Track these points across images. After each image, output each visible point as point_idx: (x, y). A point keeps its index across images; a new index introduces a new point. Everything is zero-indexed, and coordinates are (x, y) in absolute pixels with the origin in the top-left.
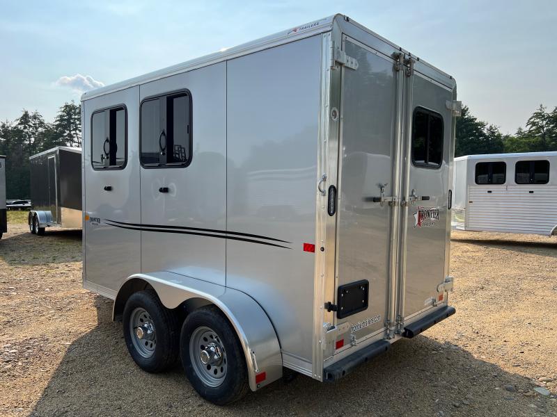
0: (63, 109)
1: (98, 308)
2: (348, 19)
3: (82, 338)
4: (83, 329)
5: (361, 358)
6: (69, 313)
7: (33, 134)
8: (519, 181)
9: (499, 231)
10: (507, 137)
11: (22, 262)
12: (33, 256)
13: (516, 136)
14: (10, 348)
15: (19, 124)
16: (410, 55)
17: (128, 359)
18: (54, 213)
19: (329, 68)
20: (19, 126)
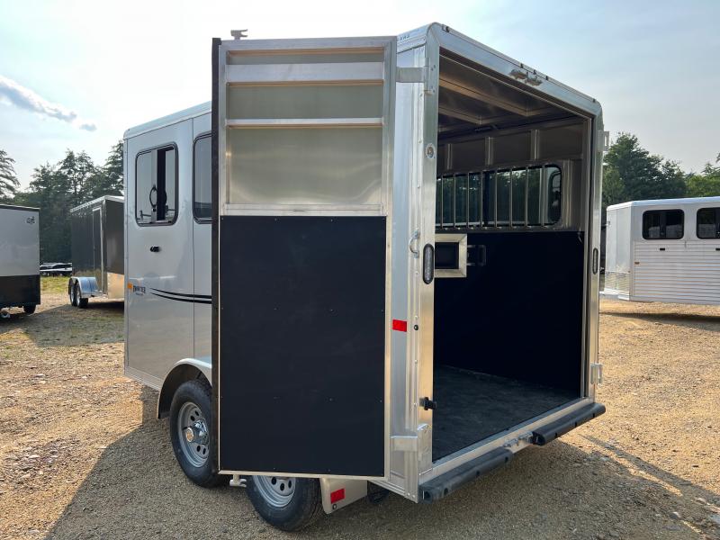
0: (116, 149)
1: (145, 402)
2: (448, 29)
3: (121, 440)
4: (123, 429)
5: (471, 471)
6: (109, 408)
7: (80, 180)
8: (701, 234)
9: (679, 302)
10: (691, 175)
11: (56, 342)
12: (71, 334)
13: (703, 175)
14: (31, 452)
15: (62, 168)
16: (535, 72)
17: (176, 468)
18: (99, 279)
19: (423, 93)
20: (63, 171)
